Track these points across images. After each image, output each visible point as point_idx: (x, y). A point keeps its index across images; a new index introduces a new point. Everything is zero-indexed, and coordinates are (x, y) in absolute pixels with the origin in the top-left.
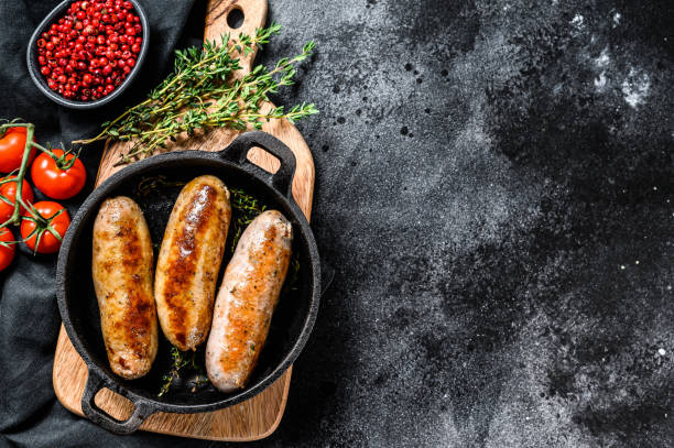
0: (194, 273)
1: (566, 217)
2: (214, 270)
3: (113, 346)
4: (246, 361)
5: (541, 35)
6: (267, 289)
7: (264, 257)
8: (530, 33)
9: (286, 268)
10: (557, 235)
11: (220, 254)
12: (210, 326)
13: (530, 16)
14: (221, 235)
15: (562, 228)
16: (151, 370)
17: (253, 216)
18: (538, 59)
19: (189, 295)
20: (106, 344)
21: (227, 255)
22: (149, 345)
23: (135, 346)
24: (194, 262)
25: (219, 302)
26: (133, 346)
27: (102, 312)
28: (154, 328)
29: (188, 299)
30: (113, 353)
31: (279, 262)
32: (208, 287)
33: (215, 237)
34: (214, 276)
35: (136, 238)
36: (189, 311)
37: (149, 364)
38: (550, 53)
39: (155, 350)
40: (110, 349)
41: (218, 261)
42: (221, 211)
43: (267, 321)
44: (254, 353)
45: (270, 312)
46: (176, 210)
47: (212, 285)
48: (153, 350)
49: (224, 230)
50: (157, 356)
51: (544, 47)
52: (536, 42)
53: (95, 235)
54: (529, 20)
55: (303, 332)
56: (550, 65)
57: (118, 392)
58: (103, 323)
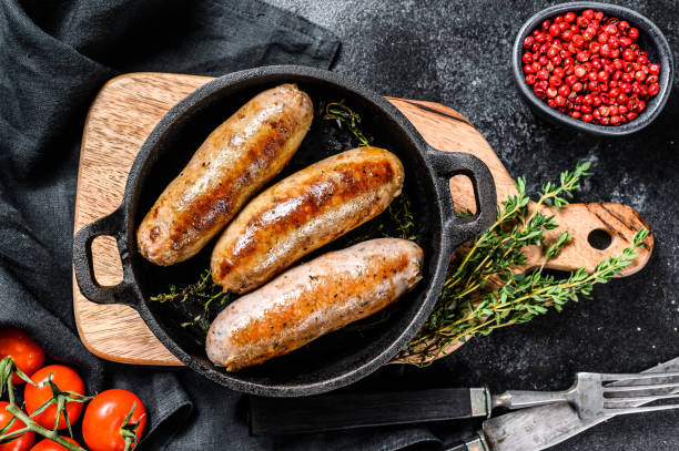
0: (298, 226)
1: (522, 354)
2: (317, 244)
3: (161, 211)
4: (258, 351)
5: (515, 121)
6: (342, 308)
7: (371, 279)
8: (502, 118)
9: (378, 309)
10: (508, 375)
11: (336, 235)
12: (261, 286)
13: (504, 96)
14: (354, 221)
15: (515, 367)
16: (169, 267)
17: (395, 234)
18: (509, 150)
19: (273, 240)
20: (158, 203)
21: (341, 242)
22: (192, 243)
23: (180, 231)
24: (308, 217)
25: (290, 274)
26: (178, 230)
27: (185, 172)
28: (210, 235)
29: (269, 243)
30: (155, 215)
31: (378, 296)
32: (296, 252)
33: (348, 217)
34: (311, 248)
35: (282, 143)
36: (257, 253)
37: (174, 260)
38: (524, 145)
39: (193, 254)
40: (156, 211)
41: (328, 239)
42: (378, 199)
43: (311, 336)
44: (271, 349)
45: (323, 331)
46: (341, 157)
47: (301, 253)
48: (191, 252)
49: (361, 219)
50: (187, 261)
51: (517, 136)
52: (509, 129)
53: (251, 102)
54: (502, 101)
55: (333, 380)
56: (523, 159)
57: (121, 255)
58: (175, 181)
